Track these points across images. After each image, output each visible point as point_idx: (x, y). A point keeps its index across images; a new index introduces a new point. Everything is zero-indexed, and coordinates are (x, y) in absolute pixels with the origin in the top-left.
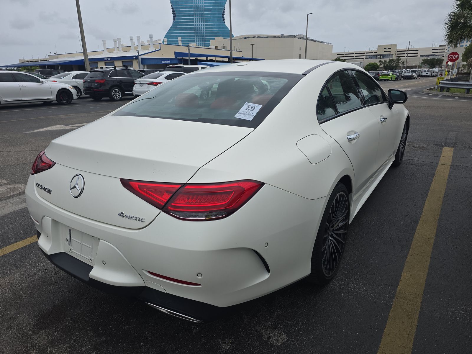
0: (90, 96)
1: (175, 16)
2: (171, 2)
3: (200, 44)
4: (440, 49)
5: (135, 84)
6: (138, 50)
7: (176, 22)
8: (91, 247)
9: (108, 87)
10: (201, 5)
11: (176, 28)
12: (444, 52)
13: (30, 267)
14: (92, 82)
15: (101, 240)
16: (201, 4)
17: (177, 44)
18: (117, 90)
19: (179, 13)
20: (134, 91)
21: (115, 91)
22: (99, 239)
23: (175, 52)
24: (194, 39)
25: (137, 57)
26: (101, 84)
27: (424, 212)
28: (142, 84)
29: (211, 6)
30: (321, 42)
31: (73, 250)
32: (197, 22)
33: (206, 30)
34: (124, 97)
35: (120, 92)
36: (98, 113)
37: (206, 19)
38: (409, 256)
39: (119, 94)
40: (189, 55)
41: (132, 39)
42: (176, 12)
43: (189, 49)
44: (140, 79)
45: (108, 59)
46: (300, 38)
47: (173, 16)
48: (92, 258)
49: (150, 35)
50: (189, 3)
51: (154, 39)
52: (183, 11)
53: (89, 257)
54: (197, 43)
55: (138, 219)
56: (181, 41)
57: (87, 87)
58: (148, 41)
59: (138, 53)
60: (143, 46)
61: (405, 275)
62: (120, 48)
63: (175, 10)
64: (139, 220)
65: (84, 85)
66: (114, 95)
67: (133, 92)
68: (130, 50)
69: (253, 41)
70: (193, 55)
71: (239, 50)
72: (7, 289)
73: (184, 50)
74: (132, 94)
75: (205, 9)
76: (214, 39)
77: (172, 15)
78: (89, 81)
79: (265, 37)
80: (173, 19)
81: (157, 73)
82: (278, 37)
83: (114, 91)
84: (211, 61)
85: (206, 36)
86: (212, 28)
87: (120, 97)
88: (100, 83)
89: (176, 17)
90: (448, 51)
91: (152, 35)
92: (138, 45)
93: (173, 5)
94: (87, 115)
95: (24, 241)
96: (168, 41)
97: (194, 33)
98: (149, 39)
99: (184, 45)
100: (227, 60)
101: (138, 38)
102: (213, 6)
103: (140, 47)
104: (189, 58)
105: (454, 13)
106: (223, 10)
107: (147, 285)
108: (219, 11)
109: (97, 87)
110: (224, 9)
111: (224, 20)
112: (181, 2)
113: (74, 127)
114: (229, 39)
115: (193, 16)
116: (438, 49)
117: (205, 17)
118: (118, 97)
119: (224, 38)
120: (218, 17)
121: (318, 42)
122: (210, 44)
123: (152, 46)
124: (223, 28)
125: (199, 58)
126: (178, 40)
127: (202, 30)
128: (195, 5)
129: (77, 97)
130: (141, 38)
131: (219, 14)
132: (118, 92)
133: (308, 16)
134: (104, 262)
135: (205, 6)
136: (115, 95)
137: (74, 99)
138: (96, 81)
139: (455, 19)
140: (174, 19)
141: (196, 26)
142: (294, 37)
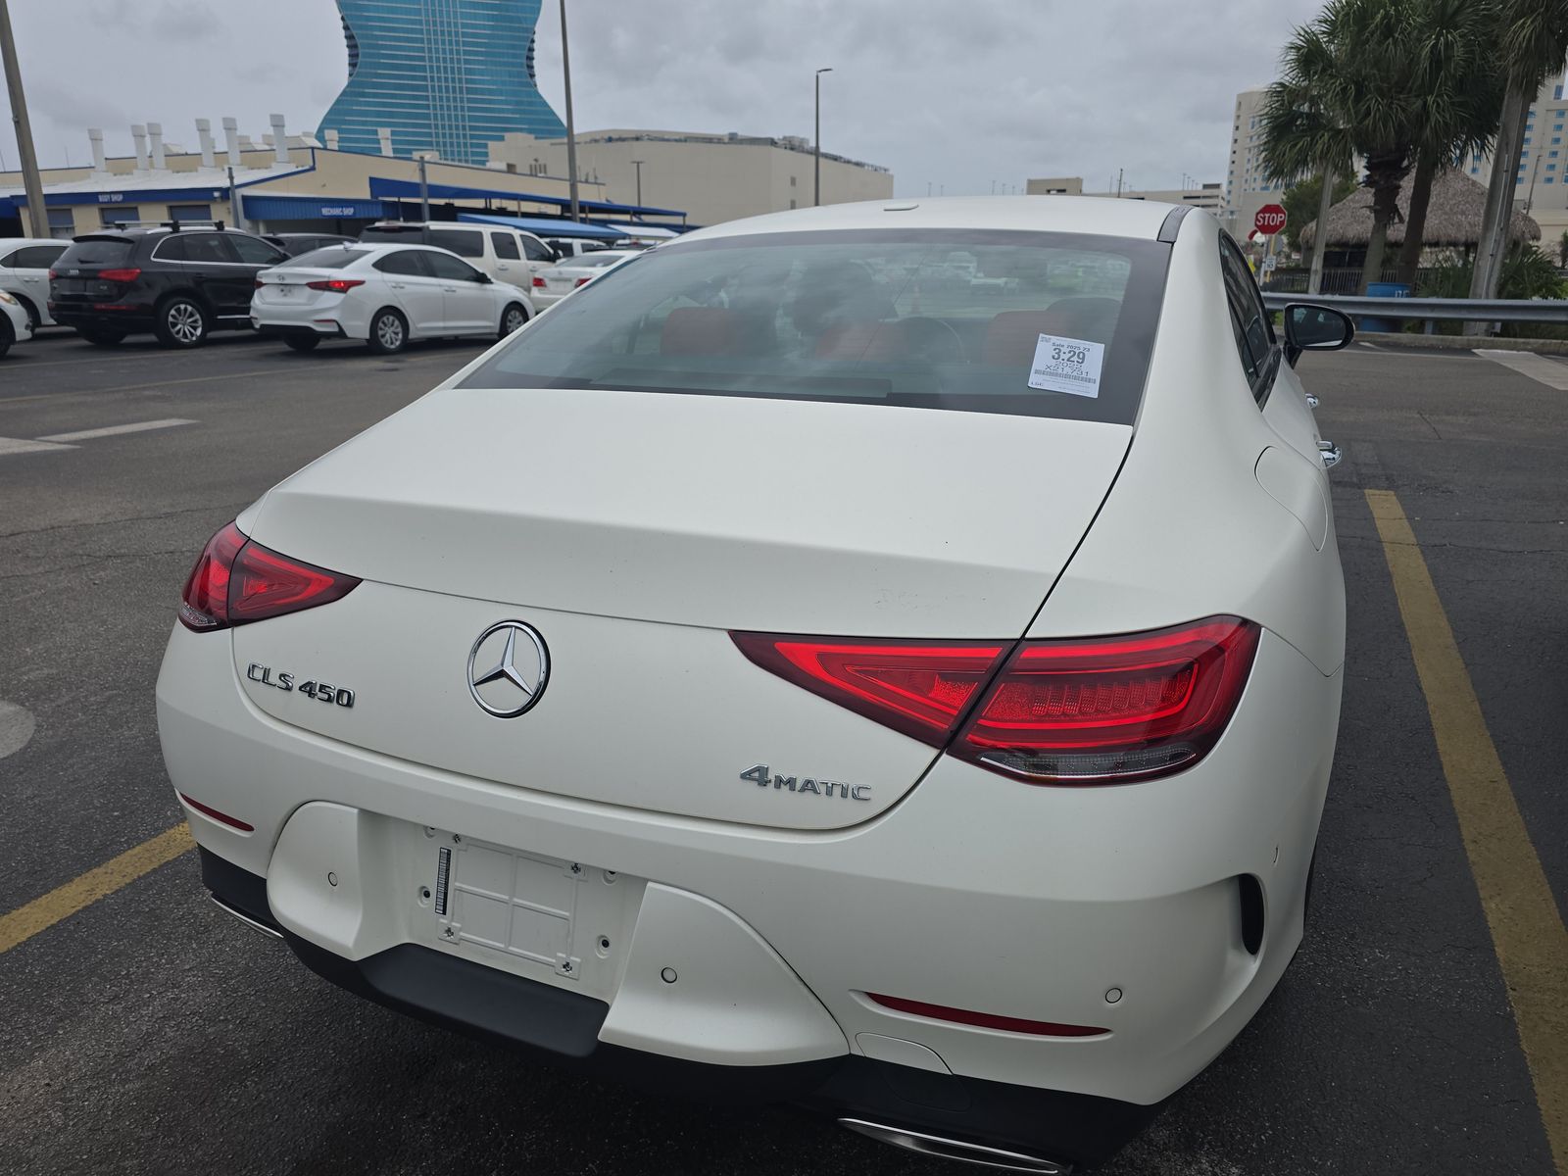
0: (74, 329)
1: (357, 55)
2: (342, 4)
3: (452, 152)
4: (1204, 197)
5: (261, 285)
6: (230, 169)
7: (358, 75)
8: (567, 914)
9: (150, 298)
10: (449, 24)
11: (364, 95)
12: (1216, 205)
13: (119, 1008)
14: (87, 276)
15: (650, 884)
16: (449, 17)
17: (376, 152)
18: (186, 309)
19: (370, 46)
20: (257, 311)
21: (178, 310)
22: (646, 880)
23: (371, 179)
24: (430, 135)
25: (226, 193)
26: (123, 287)
27: (1431, 698)
28: (288, 287)
29: (484, 27)
30: (857, 164)
31: (462, 934)
32: (439, 78)
33: (470, 109)
34: (211, 335)
35: (198, 316)
36: (134, 389)
37: (469, 71)
38: (1469, 846)
39: (196, 321)
40: (425, 191)
41: (203, 128)
42: (359, 42)
43: (423, 171)
44: (275, 270)
45: (115, 198)
46: (792, 149)
47: (349, 55)
48: (575, 959)
49: (273, 117)
50: (408, 11)
51: (289, 131)
52: (383, 38)
53: (555, 957)
54: (439, 151)
55: (837, 791)
56: (390, 141)
57: (64, 297)
58: (270, 136)
59: (231, 178)
60: (250, 154)
61: (1494, 910)
62: (159, 159)
63: (354, 32)
64: (844, 795)
65: (53, 289)
66: (174, 325)
67: (252, 314)
68: (200, 168)
69: (638, 150)
70: (436, 191)
71: (596, 178)
72: (56, 1117)
73: (407, 173)
74: (248, 324)
75: (464, 35)
76: (502, 139)
77: (346, 51)
78: (74, 272)
79: (676, 141)
80: (350, 64)
81: (340, 247)
82: (719, 140)
83: (173, 312)
84: (502, 212)
85: (472, 128)
86: (490, 102)
87: (199, 332)
88: (121, 281)
89: (360, 59)
90: (1229, 202)
91: (281, 117)
92: (229, 147)
93: (347, 15)
94: (90, 399)
95: (43, 900)
96: (341, 140)
97: (427, 116)
98: (271, 131)
99: (402, 154)
100: (559, 213)
101: (230, 126)
102: (492, 28)
103: (235, 158)
104: (426, 201)
105: (1282, 85)
106: (528, 44)
107: (856, 1052)
108: (513, 47)
109: (107, 298)
110: (533, 41)
111: (532, 76)
112: (377, 9)
113: (59, 443)
114: (565, 140)
115: (422, 59)
116: (1198, 197)
117: (467, 62)
118: (192, 334)
119: (536, 138)
120: (513, 65)
121: (849, 162)
122: (486, 154)
123: (282, 154)
124: (530, 104)
125: (458, 203)
126: (380, 137)
127: (456, 108)
128: (427, 21)
129: (28, 334)
130: (239, 126)
131: (514, 56)
132: (191, 315)
133: (817, 77)
134: (669, 976)
135: (464, 26)
136: (179, 326)
137: (18, 338)
138: (102, 275)
139: (1286, 102)
140: (353, 65)
141: (433, 91)
142: (773, 142)
